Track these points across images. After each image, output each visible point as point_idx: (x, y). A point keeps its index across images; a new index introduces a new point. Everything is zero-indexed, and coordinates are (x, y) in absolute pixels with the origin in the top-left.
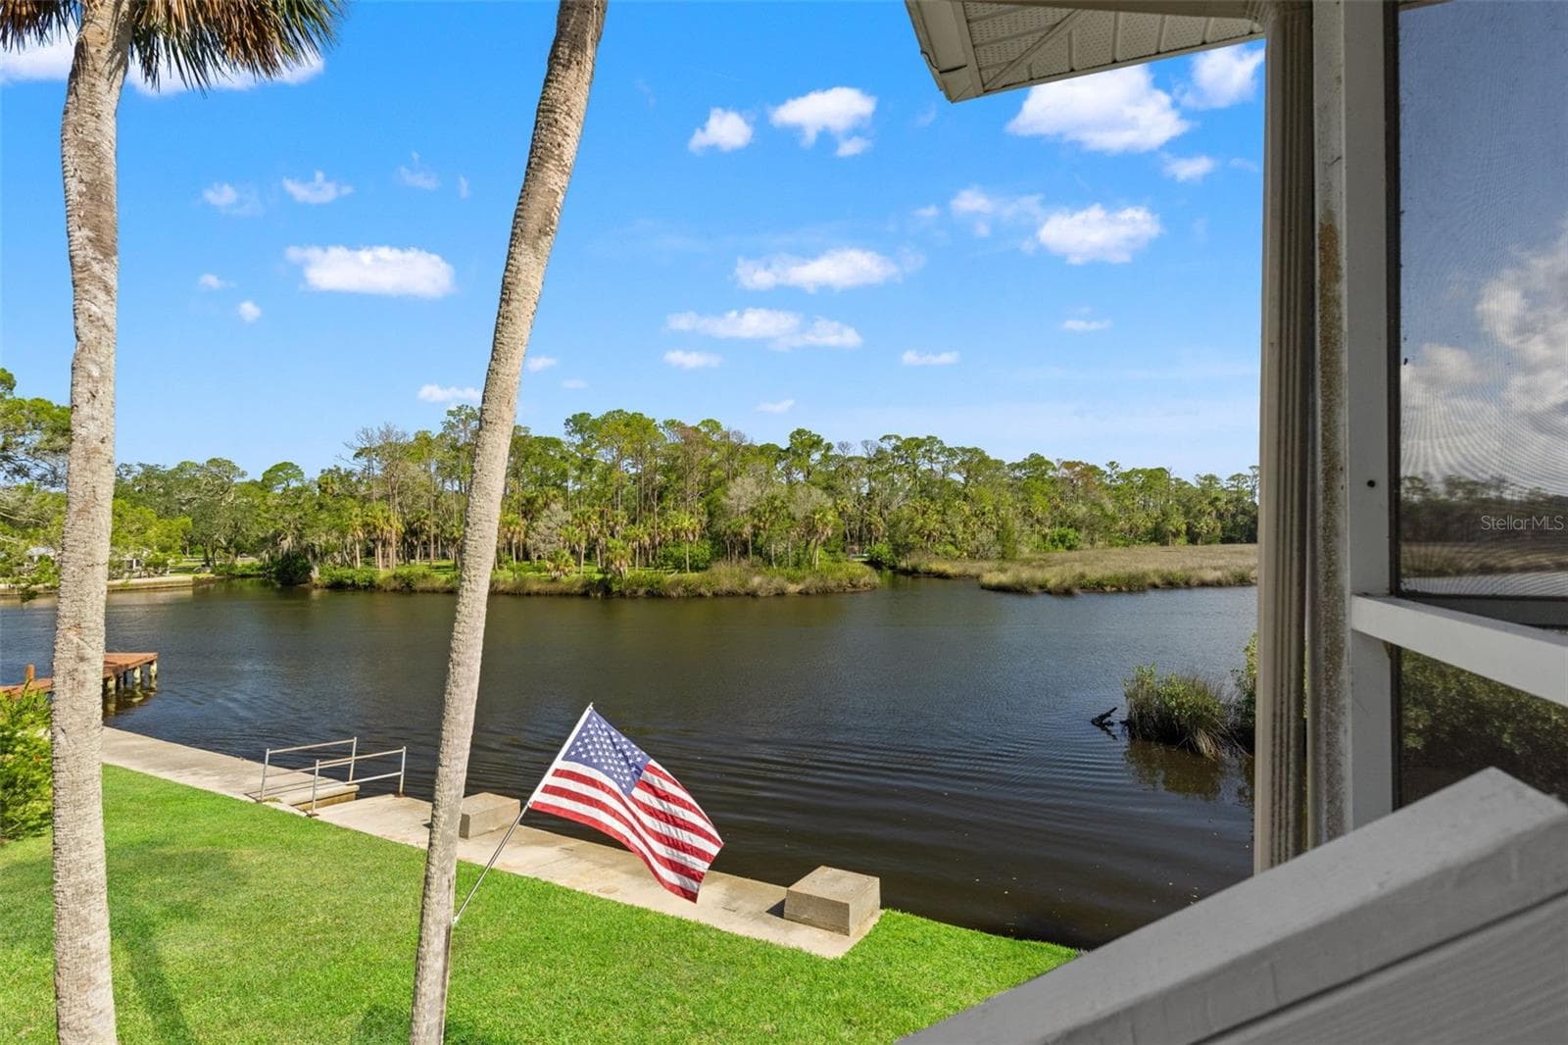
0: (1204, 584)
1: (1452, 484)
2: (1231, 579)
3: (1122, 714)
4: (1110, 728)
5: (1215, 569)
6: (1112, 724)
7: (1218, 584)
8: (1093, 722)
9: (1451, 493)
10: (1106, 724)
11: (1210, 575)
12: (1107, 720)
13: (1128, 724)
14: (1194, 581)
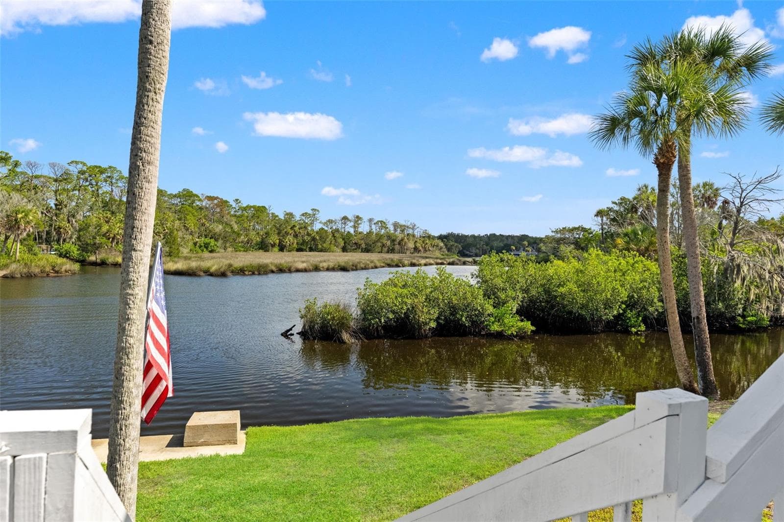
0: (298, 271)
1: (396, 225)
2: (311, 268)
3: (299, 328)
4: (292, 337)
5: (303, 262)
6: (293, 335)
7: (305, 270)
8: (282, 335)
9: (395, 230)
10: (289, 335)
11: (301, 266)
12: (289, 333)
13: (302, 334)
14: (293, 269)
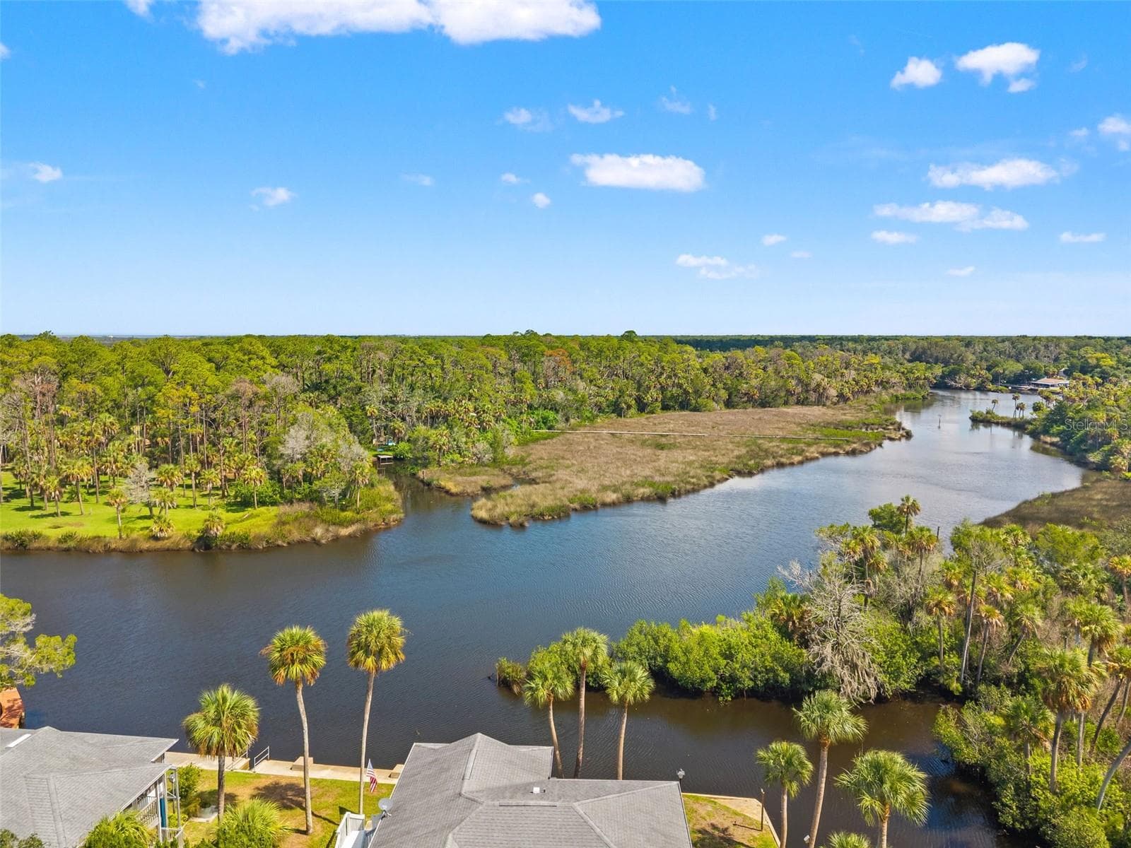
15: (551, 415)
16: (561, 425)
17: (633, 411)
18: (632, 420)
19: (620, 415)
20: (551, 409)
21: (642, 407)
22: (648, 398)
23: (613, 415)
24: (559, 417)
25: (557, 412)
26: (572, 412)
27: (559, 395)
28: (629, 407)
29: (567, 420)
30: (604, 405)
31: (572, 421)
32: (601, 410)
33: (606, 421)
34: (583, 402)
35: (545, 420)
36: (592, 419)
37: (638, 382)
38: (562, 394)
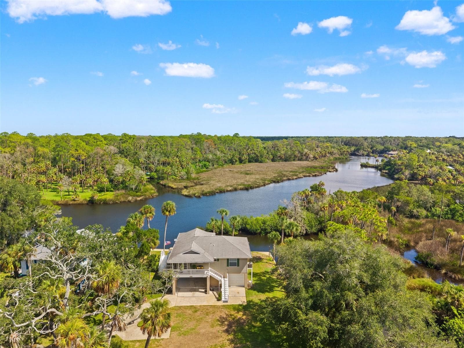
15: (207, 163)
16: (211, 167)
17: (238, 162)
18: (237, 166)
19: (233, 164)
20: (207, 161)
21: (241, 161)
22: (243, 158)
23: (230, 164)
24: (210, 164)
25: (209, 162)
26: (215, 163)
27: (210, 156)
28: (236, 161)
29: (213, 165)
30: (227, 160)
31: (215, 166)
32: (226, 162)
33: (228, 166)
34: (219, 159)
35: (205, 165)
36: (222, 166)
37: (240, 152)
38: (211, 156)
